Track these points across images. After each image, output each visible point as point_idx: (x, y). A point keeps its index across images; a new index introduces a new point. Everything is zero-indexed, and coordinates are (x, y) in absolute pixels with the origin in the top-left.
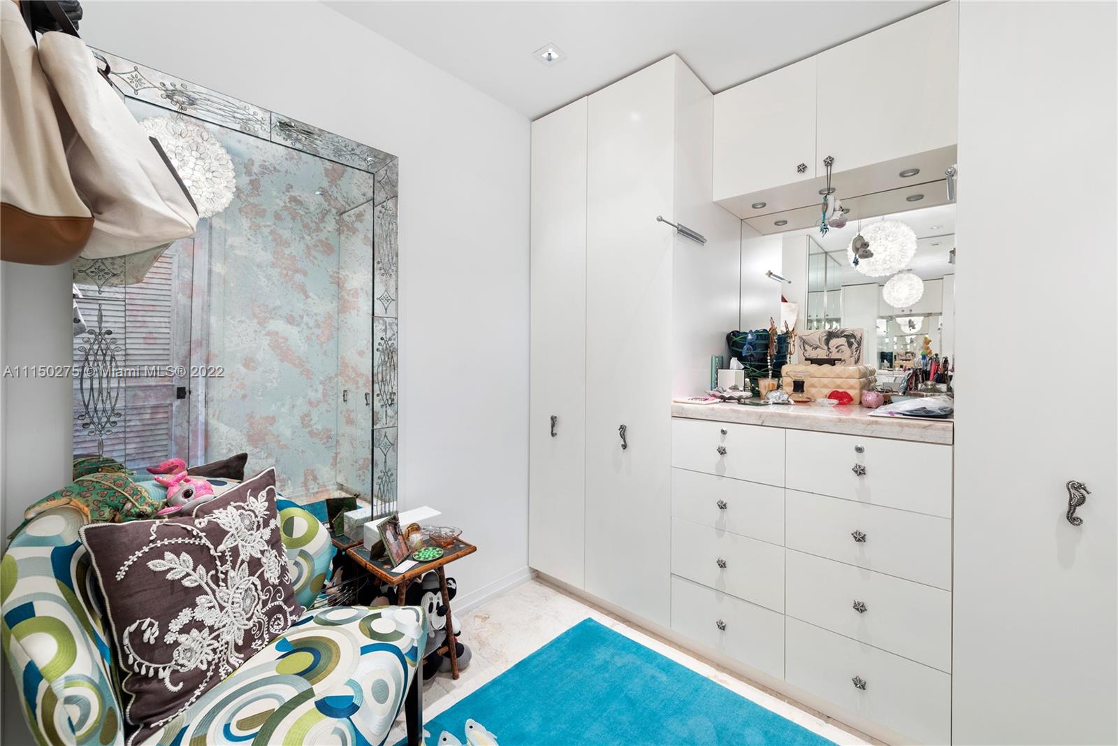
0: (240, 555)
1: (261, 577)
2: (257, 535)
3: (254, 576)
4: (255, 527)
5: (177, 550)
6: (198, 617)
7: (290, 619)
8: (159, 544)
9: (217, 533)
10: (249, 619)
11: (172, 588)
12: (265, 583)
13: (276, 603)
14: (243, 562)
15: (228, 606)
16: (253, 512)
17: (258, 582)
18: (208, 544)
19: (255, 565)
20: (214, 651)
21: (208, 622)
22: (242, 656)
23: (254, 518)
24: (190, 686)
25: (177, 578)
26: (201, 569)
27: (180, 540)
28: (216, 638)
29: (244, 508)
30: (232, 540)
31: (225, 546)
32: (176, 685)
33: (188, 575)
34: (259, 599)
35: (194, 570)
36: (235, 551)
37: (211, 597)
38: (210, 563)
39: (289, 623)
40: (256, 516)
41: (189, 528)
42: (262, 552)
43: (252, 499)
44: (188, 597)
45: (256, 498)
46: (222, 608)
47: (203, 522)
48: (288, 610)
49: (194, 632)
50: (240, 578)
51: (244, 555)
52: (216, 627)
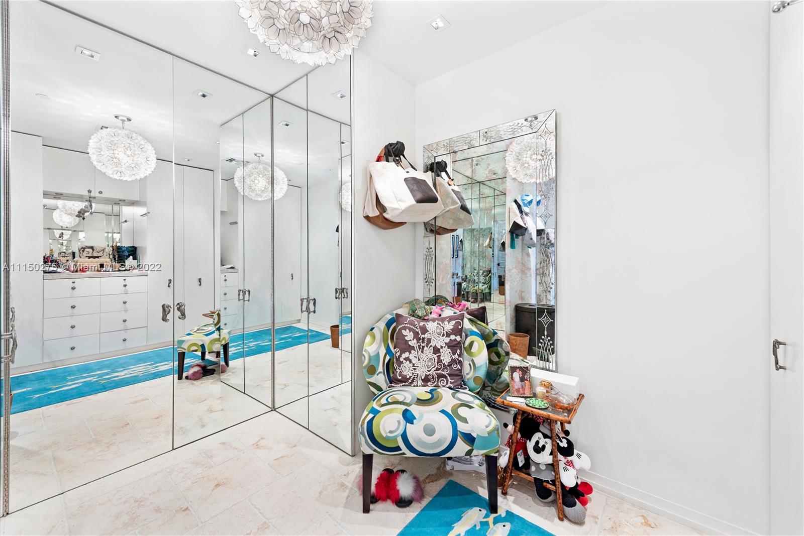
0: (430, 343)
1: (439, 357)
2: (442, 338)
3: (435, 354)
4: (441, 334)
5: (410, 330)
6: (411, 358)
7: (449, 384)
8: (406, 325)
9: (424, 330)
10: (429, 371)
11: (406, 343)
12: (440, 361)
13: (443, 373)
14: (431, 346)
15: (421, 361)
16: (444, 328)
17: (436, 358)
18: (420, 332)
19: (436, 350)
20: (413, 373)
21: (413, 362)
22: (423, 383)
23: (442, 331)
24: (402, 380)
25: (408, 340)
26: (415, 341)
27: (412, 327)
28: (415, 369)
29: (440, 325)
30: (429, 335)
31: (426, 336)
32: (400, 376)
33: (411, 340)
34: (435, 366)
35: (413, 340)
36: (429, 340)
37: (416, 353)
38: (418, 340)
39: (447, 386)
40: (444, 330)
41: (416, 323)
42: (442, 347)
43: (447, 323)
44: (410, 349)
45: (449, 323)
46: (419, 360)
47: (422, 324)
48: (450, 380)
49: (408, 362)
50: (429, 351)
51: (433, 343)
52: (415, 365)
